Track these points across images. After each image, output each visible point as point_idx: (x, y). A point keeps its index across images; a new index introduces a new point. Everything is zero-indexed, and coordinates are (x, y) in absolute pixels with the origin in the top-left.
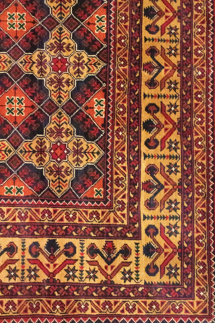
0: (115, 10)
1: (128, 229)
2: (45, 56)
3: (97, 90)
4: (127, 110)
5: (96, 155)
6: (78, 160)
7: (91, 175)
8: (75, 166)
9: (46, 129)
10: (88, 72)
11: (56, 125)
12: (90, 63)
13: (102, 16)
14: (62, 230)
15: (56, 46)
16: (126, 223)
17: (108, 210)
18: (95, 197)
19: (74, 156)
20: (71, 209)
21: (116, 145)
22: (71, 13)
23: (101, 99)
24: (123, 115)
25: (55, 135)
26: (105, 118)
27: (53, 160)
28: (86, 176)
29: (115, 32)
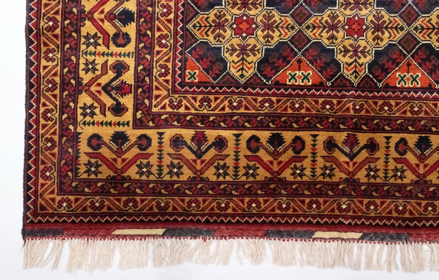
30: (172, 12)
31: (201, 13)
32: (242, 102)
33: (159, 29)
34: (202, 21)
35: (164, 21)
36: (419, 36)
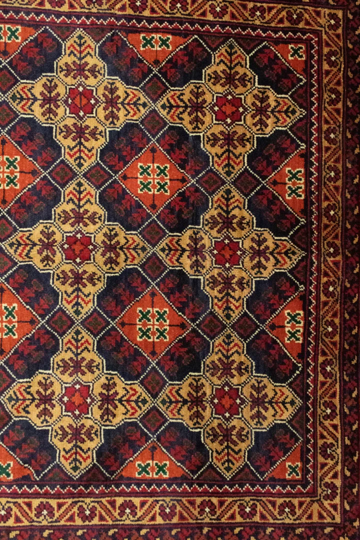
0: (319, 159)
1: (343, 531)
2: (203, 239)
3: (290, 297)
4: (338, 330)
5: (288, 406)
6: (258, 415)
7: (281, 441)
8: (255, 426)
9: (204, 362)
10: (275, 265)
11: (222, 357)
12: (278, 250)
13: (298, 170)
14: (234, 534)
15: (221, 221)
16: (338, 520)
17: (308, 499)
18: (287, 477)
19: (252, 409)
20: (247, 499)
21: (321, 388)
22: (246, 165)
23: (297, 312)
24: (332, 338)
25: (219, 373)
26: (302, 344)
27: (217, 416)
28: (273, 442)
29: (318, 199)
30: (210, 500)
31: (210, 460)
32: (326, 401)
33: (233, 517)
34: (221, 459)
35: (221, 510)
36: (238, 169)
